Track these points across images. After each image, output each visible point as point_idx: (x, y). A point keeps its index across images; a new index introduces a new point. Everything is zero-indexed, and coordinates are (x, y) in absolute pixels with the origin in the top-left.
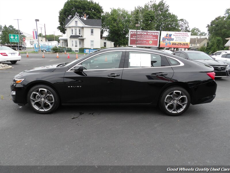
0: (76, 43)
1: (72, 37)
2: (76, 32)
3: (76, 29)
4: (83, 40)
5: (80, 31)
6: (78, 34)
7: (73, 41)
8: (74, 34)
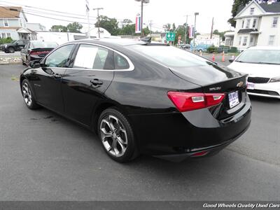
0: (246, 40)
1: (241, 32)
2: (248, 24)
3: (249, 21)
4: (257, 35)
5: (255, 22)
6: (251, 27)
7: (241, 38)
8: (244, 28)
